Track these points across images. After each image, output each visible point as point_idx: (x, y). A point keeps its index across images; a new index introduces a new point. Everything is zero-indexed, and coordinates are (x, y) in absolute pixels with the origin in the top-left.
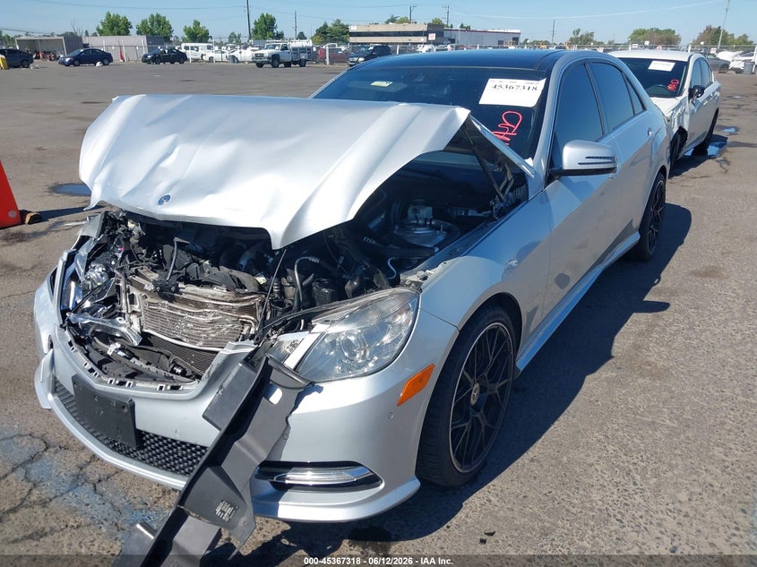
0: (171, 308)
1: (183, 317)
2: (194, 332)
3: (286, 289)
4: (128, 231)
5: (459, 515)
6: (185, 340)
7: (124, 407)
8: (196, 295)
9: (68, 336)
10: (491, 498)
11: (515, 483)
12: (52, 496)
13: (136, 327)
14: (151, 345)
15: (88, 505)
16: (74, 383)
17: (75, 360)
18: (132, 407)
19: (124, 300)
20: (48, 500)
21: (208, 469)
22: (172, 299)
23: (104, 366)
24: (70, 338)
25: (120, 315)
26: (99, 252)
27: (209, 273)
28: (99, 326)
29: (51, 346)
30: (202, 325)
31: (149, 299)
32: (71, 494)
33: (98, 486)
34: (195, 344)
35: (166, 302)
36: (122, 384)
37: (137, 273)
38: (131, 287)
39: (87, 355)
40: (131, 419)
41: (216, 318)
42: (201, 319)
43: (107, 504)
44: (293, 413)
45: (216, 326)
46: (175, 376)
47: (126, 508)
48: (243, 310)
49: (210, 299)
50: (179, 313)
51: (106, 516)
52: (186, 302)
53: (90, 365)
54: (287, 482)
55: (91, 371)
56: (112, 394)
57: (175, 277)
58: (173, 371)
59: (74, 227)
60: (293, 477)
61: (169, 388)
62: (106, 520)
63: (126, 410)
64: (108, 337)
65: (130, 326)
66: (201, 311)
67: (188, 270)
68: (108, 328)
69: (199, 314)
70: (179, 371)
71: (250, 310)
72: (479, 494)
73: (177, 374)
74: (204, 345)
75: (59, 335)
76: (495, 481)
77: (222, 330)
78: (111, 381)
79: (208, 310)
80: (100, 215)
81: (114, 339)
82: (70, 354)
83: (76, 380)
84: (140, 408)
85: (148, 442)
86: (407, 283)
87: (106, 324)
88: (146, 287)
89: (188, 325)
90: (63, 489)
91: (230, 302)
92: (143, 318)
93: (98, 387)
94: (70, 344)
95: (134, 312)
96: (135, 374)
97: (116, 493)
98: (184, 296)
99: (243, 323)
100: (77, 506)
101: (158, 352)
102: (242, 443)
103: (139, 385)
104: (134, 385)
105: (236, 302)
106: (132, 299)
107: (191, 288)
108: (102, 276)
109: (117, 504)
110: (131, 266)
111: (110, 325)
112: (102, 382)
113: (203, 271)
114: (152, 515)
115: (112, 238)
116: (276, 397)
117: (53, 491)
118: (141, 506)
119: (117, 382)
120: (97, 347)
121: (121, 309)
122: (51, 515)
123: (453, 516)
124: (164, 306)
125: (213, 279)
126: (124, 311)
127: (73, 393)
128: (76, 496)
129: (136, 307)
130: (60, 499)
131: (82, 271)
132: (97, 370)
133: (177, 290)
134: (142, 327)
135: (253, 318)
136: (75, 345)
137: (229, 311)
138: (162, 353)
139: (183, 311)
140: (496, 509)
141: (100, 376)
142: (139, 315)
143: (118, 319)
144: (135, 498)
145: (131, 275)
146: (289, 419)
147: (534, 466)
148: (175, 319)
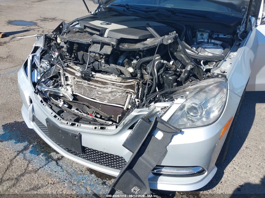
0: (89, 84)
1: (96, 88)
2: (102, 96)
3: (144, 76)
4: (57, 44)
5: (224, 176)
6: (97, 99)
7: (76, 136)
8: (102, 79)
9: (40, 98)
10: (235, 167)
11: (243, 159)
12: (38, 168)
13: (70, 92)
14: (77, 100)
15: (56, 172)
16: (47, 122)
17: (46, 110)
18: (80, 136)
19: (62, 79)
20: (37, 170)
21: (127, 171)
22: (89, 80)
23: (61, 114)
24: (41, 99)
25: (61, 86)
26: (44, 53)
27: (104, 66)
28: (51, 91)
29: (31, 102)
30: (106, 93)
31: (76, 79)
32: (47, 166)
33: (58, 161)
34: (103, 102)
35: (86, 81)
36: (73, 125)
37: (68, 66)
38: (66, 73)
39: (51, 108)
40: (80, 142)
41: (113, 90)
42: (105, 90)
43: (64, 171)
44: (169, 144)
45: (113, 94)
46: (97, 119)
47: (73, 173)
48: (127, 87)
49: (109, 80)
50: (93, 87)
51: (65, 177)
52: (97, 81)
53: (54, 114)
54: (161, 173)
55: (55, 117)
56: (69, 130)
57: (90, 69)
58: (96, 117)
59: (20, 39)
60: (164, 171)
61: (99, 128)
62: (66, 180)
63: (77, 138)
64: (57, 97)
65: (67, 92)
66: (105, 86)
67: (94, 64)
68: (56, 92)
69: (104, 87)
70: (99, 116)
71: (132, 87)
72: (230, 165)
73: (98, 118)
74: (108, 102)
75: (35, 97)
76: (234, 159)
77: (117, 96)
78: (67, 123)
79: (108, 86)
80: (43, 36)
81: (60, 97)
82: (43, 107)
83: (48, 120)
84: (84, 137)
85: (87, 151)
86: (216, 74)
87: (55, 91)
88: (76, 74)
89: (99, 93)
90: (43, 164)
91: (120, 82)
92: (73, 87)
93: (61, 126)
94: (41, 101)
95: (68, 85)
96: (78, 120)
97: (67, 166)
98: (95, 79)
99: (127, 93)
100: (51, 173)
101: (83, 104)
102: (143, 158)
103: (82, 125)
104: (80, 126)
105: (123, 83)
106: (67, 79)
107: (98, 75)
108: (47, 65)
109: (69, 171)
110: (65, 62)
111: (57, 91)
112: (62, 123)
113: (101, 66)
114: (86, 177)
115: (50, 47)
116: (159, 135)
117: (38, 165)
118: (80, 172)
119: (71, 124)
120: (53, 102)
121: (61, 83)
122: (40, 177)
123: (222, 177)
124: (85, 83)
125: (107, 70)
126: (62, 84)
127: (46, 126)
128: (50, 167)
129: (69, 82)
130: (42, 169)
131: (39, 63)
132: (58, 117)
133: (93, 76)
134: (73, 92)
135: (133, 91)
136: (44, 103)
137: (120, 87)
138: (84, 105)
139: (95, 86)
140: (239, 173)
141: (60, 120)
142: (71, 86)
143: (60, 88)
144: (76, 168)
145: (66, 67)
146: (167, 147)
147: (248, 151)
148: (91, 89)
